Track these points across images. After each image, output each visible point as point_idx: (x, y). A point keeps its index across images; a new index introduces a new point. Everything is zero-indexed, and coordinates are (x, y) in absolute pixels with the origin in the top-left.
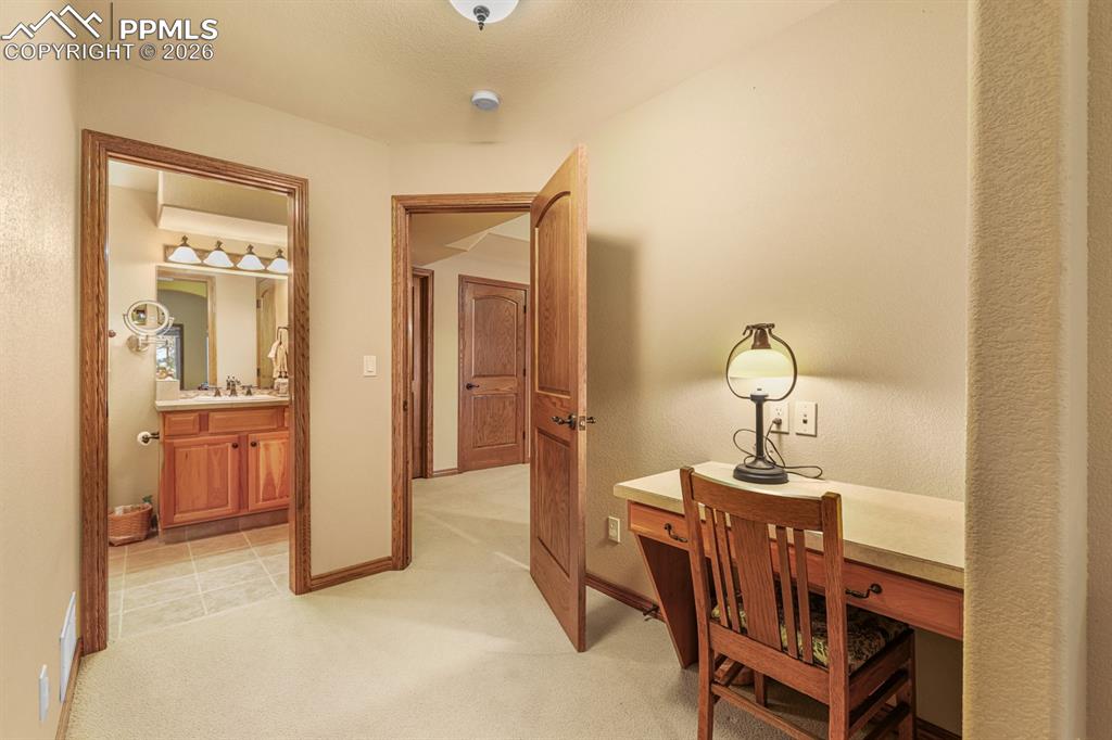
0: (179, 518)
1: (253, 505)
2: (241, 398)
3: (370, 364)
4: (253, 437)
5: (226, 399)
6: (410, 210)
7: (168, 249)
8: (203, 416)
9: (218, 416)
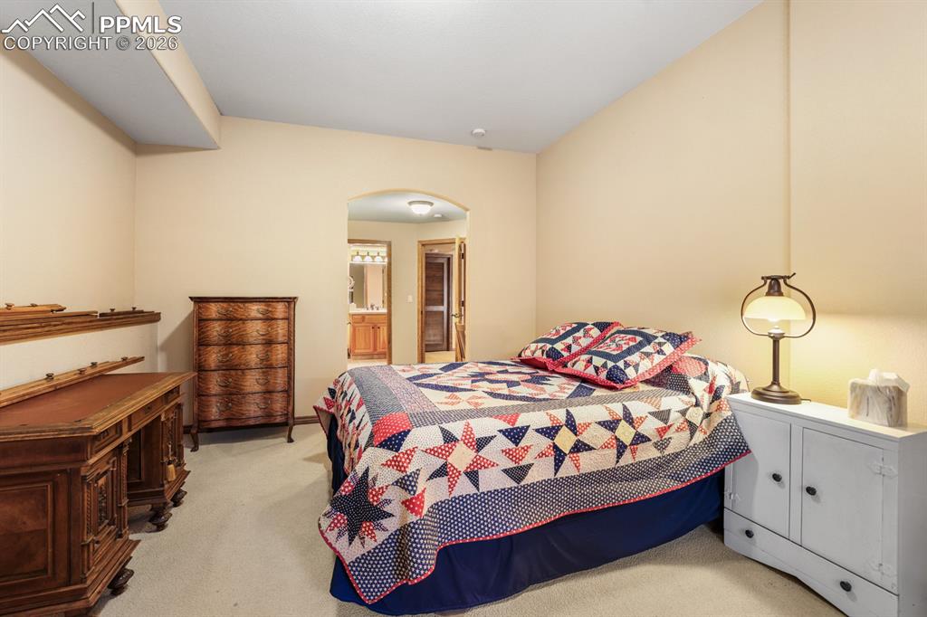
0: (356, 351)
1: (379, 350)
2: (375, 311)
3: (410, 298)
4: (379, 325)
5: (370, 311)
6: (423, 245)
7: (353, 257)
8: (363, 316)
9: (367, 317)
